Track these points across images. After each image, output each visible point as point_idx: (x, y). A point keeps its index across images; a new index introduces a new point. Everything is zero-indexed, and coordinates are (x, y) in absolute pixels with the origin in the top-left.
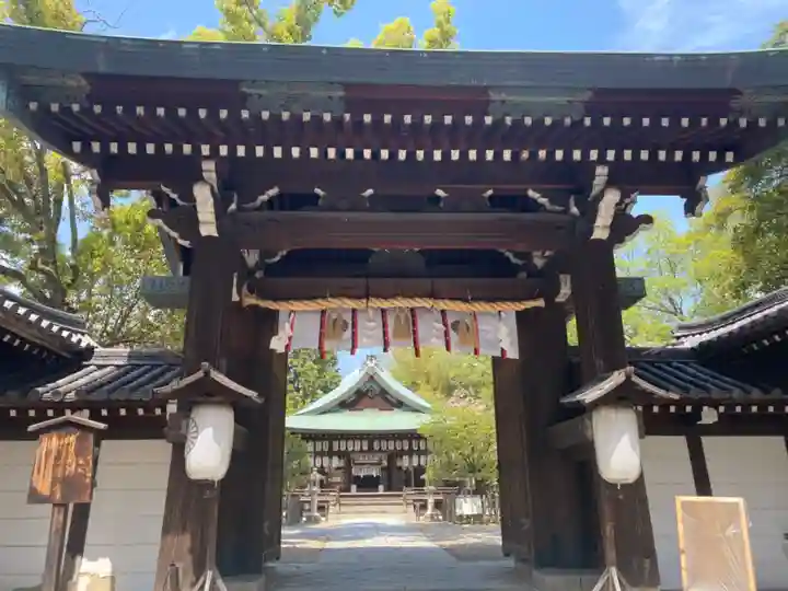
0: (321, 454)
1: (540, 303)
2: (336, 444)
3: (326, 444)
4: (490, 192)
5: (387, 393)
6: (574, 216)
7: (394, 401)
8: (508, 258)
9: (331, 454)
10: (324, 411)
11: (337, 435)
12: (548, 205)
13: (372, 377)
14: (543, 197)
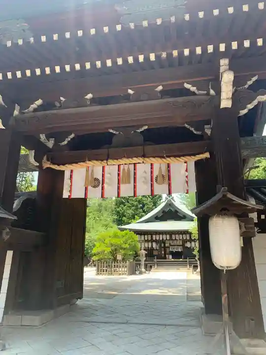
0: (147, 241)
1: (207, 155)
2: (154, 237)
3: (150, 236)
4: (160, 88)
5: (178, 212)
6: (213, 96)
7: (181, 216)
8: (192, 131)
9: (152, 241)
10: (147, 221)
11: (154, 232)
12: (196, 92)
13: (170, 205)
14: (193, 86)
